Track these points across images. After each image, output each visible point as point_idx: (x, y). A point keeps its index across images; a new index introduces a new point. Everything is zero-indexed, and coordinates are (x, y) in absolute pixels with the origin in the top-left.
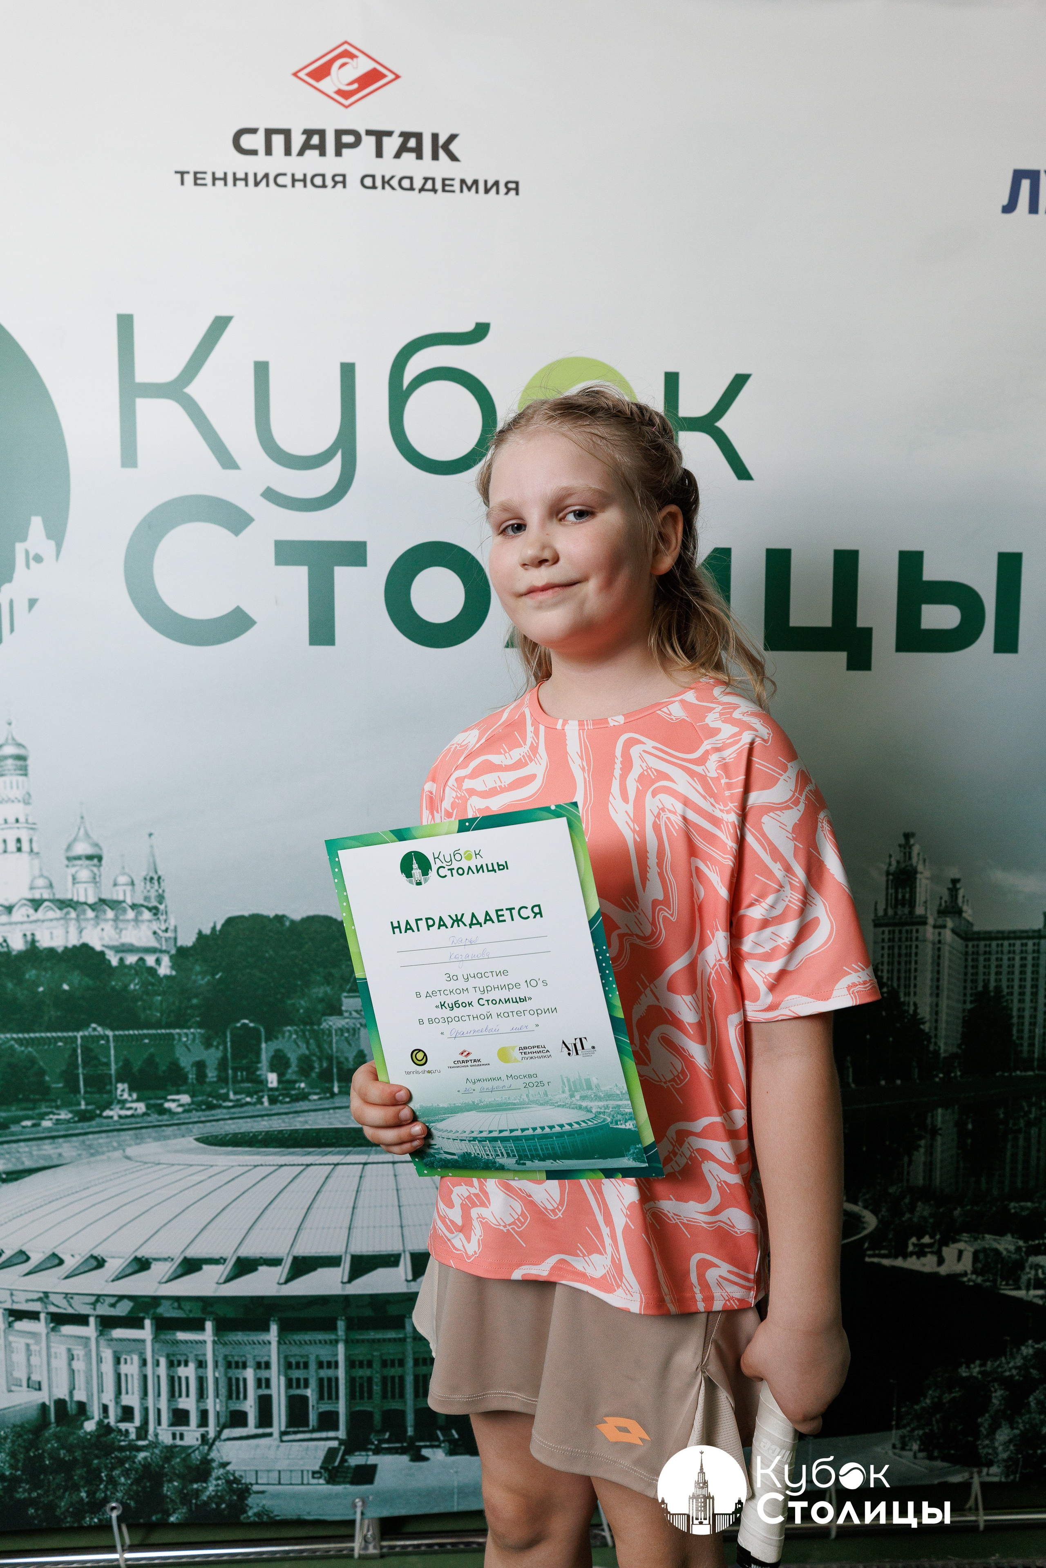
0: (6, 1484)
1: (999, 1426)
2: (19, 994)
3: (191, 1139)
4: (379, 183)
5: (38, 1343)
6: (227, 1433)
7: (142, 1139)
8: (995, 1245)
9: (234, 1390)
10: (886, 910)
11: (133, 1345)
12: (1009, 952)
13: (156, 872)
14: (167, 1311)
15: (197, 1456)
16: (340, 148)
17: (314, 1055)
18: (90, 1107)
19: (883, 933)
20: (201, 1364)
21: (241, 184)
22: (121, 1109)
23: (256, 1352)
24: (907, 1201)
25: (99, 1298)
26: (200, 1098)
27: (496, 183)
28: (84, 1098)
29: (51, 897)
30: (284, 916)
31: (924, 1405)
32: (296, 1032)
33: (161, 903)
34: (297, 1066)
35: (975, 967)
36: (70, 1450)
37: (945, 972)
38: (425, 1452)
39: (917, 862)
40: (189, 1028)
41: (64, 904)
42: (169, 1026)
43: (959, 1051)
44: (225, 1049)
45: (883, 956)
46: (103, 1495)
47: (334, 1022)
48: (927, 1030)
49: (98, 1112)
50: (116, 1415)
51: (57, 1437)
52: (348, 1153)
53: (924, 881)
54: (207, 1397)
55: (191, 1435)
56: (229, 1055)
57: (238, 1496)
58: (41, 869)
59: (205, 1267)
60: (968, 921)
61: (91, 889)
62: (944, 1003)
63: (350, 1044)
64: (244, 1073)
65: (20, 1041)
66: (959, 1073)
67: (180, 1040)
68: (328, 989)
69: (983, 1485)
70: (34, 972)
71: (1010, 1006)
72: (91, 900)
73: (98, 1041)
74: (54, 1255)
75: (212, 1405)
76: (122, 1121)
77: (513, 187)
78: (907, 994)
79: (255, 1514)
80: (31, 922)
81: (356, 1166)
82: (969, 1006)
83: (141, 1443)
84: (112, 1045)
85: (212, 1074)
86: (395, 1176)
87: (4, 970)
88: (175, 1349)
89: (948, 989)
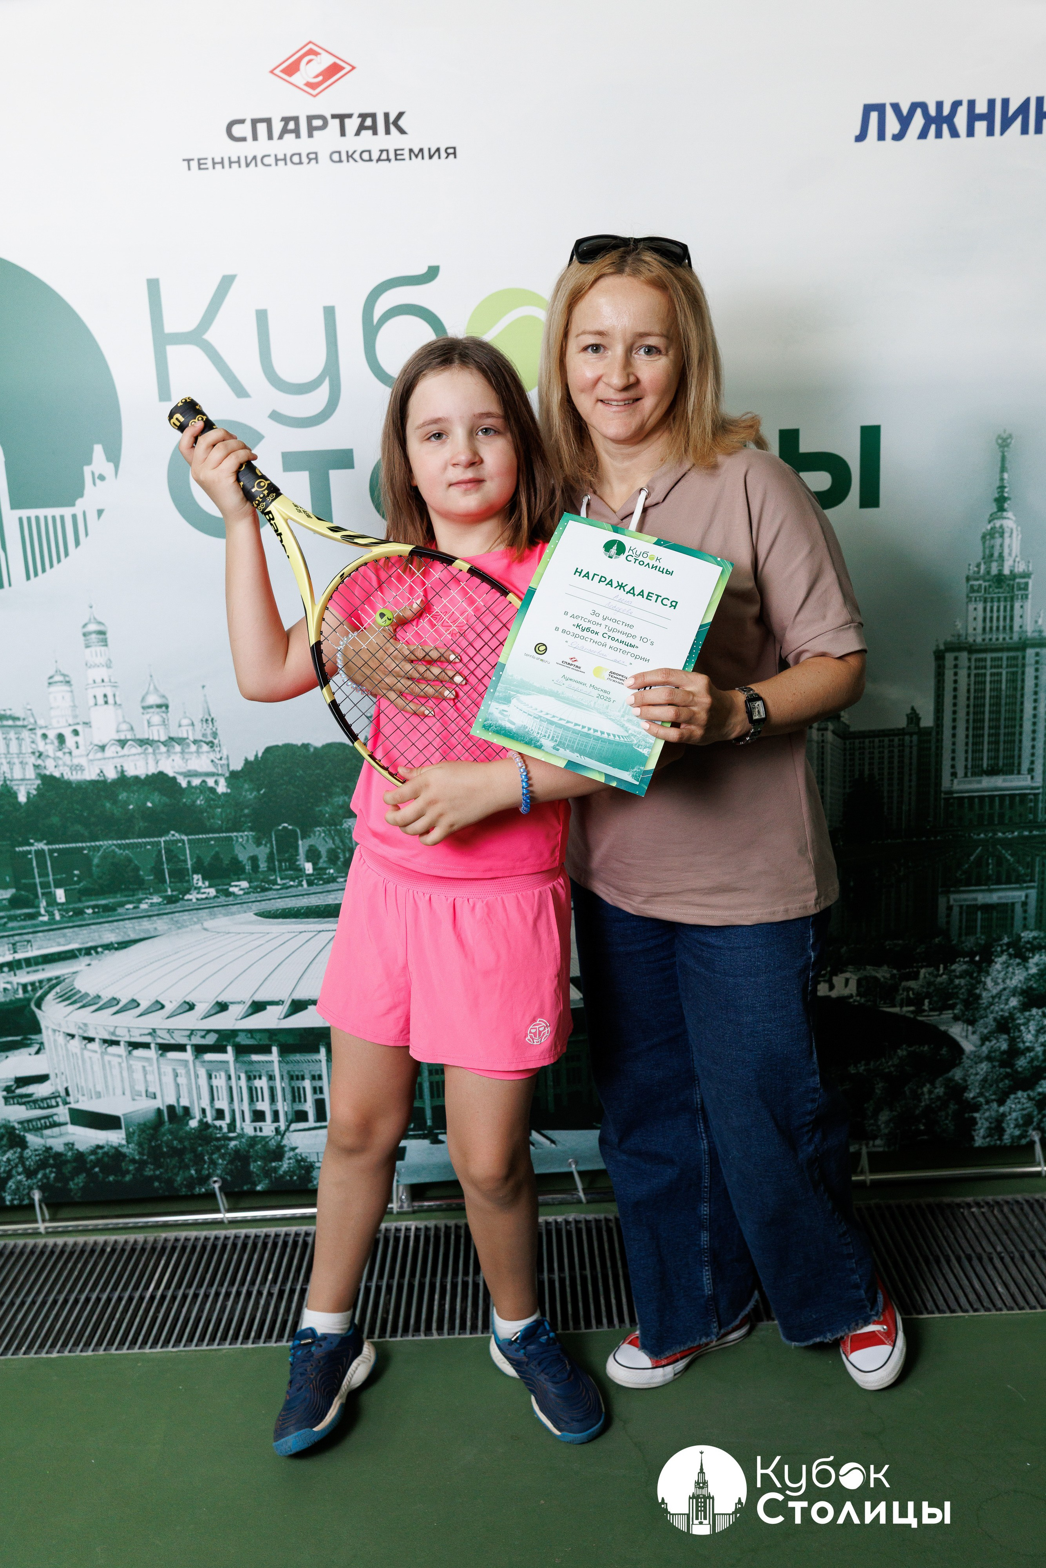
0: (137, 1165)
1: (881, 1110)
2: (115, 811)
3: (251, 914)
4: (344, 157)
5: (151, 1065)
6: (294, 1126)
7: (215, 915)
8: (874, 974)
9: (297, 1095)
11: (220, 1065)
12: (879, 747)
13: (210, 715)
14: (242, 1040)
15: (273, 1143)
16: (311, 130)
17: (339, 848)
18: (175, 893)
20: (271, 1078)
21: (235, 166)
22: (198, 893)
23: (311, 1068)
25: (192, 1032)
26: (256, 884)
27: (438, 150)
28: (170, 887)
29: (133, 737)
30: (308, 744)
32: (324, 832)
33: (215, 739)
34: (327, 857)
35: (852, 760)
36: (181, 1141)
37: (828, 764)
38: (441, 1137)
40: (244, 831)
41: (143, 742)
42: (228, 830)
43: (842, 826)
44: (272, 846)
46: (207, 1172)
49: (181, 896)
50: (212, 1116)
51: (171, 1132)
54: (277, 1101)
55: (268, 1128)
56: (275, 851)
57: (305, 1171)
58: (124, 717)
59: (268, 1007)
60: (845, 724)
61: (162, 729)
62: (828, 789)
64: (287, 864)
65: (119, 846)
66: (841, 843)
67: (237, 841)
69: (870, 1154)
70: (125, 794)
71: (881, 789)
72: (163, 738)
73: (177, 844)
74: (157, 1002)
75: (282, 1106)
76: (199, 902)
77: (452, 152)
80: (120, 757)
82: (848, 790)
83: (231, 1135)
84: (187, 846)
85: (263, 866)
87: (102, 793)
88: (251, 1067)
89: (831, 778)
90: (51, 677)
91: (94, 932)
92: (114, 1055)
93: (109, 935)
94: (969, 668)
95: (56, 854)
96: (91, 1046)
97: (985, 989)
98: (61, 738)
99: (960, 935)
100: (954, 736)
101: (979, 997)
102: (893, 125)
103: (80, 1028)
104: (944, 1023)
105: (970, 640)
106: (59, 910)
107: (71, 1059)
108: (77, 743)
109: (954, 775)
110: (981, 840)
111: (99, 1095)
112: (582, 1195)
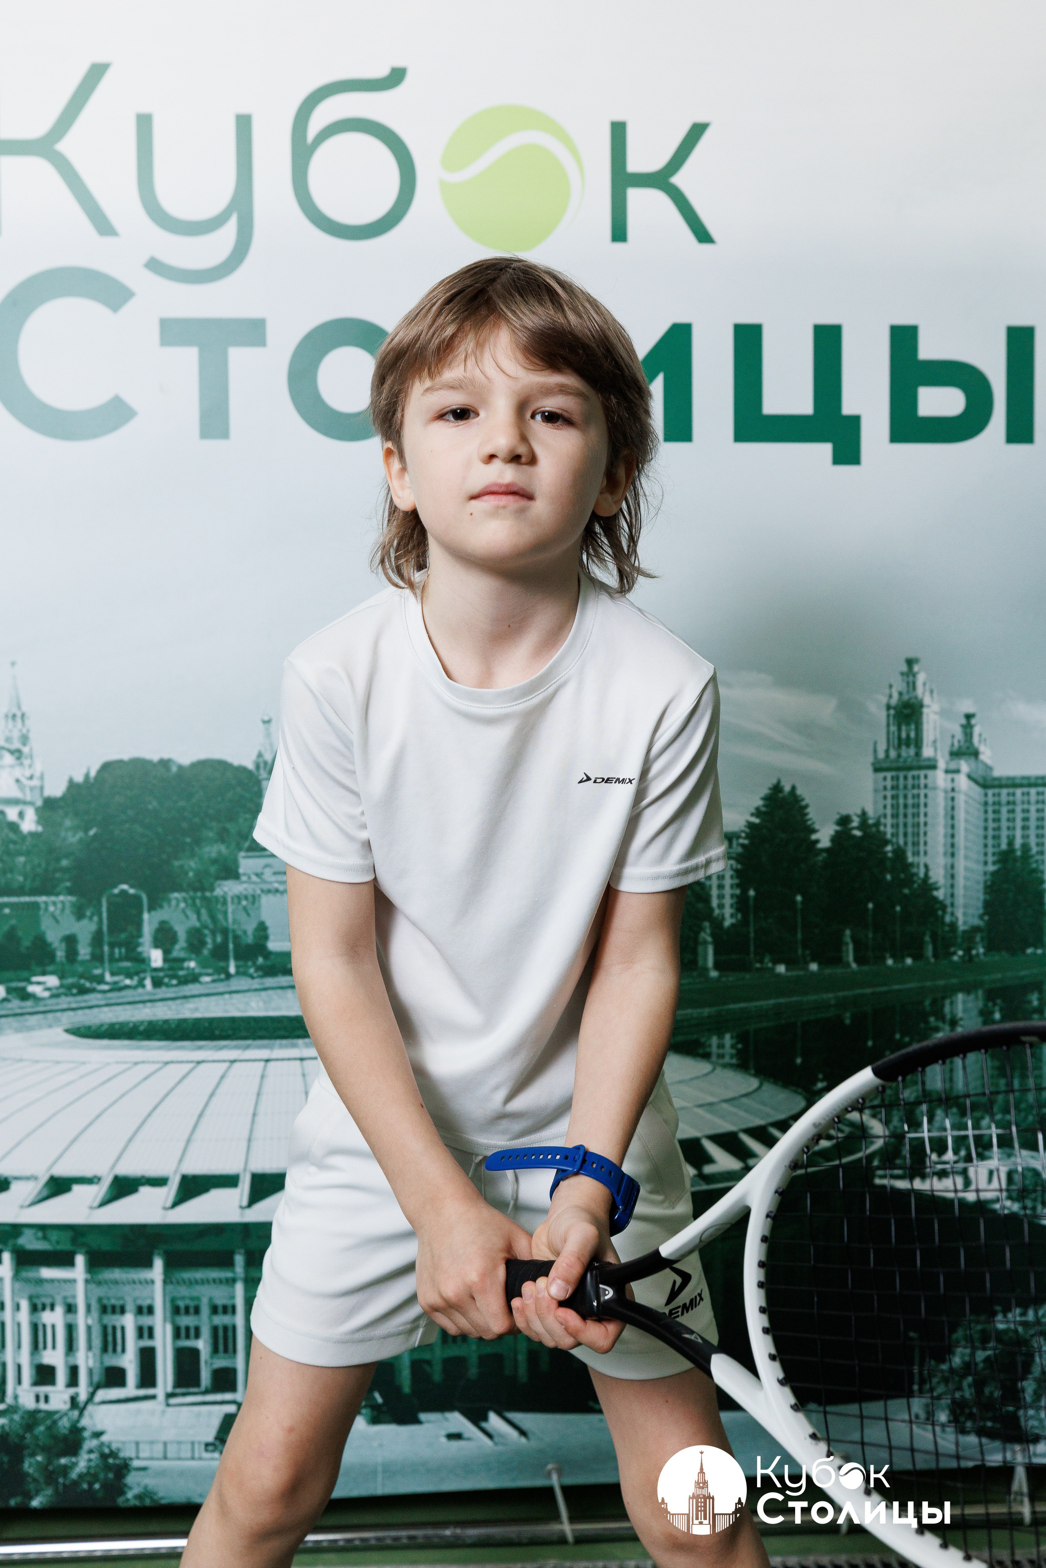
3: (60, 1030)
6: (103, 1394)
8: (1034, 1164)
9: (110, 1341)
10: (887, 752)
12: (1038, 802)
13: (19, 708)
14: (30, 1242)
15: (64, 1424)
19: (885, 779)
20: (70, 1309)
23: (137, 1293)
26: (70, 980)
30: (169, 760)
31: (952, 1364)
32: (185, 900)
33: (24, 744)
34: (186, 941)
35: (997, 820)
37: (961, 826)
39: (924, 693)
40: (57, 894)
42: (33, 892)
43: (982, 924)
44: (101, 921)
45: (885, 807)
47: (228, 888)
48: (941, 898)
52: (247, 1047)
53: (933, 717)
54: (77, 1350)
55: (58, 1397)
56: (105, 928)
57: (115, 1474)
59: (74, 1187)
60: (986, 765)
62: (961, 864)
63: (248, 914)
64: (123, 950)
67: (46, 909)
68: (223, 848)
69: (1029, 1469)
71: (1041, 867)
75: (85, 1359)
78: (916, 853)
79: (136, 1496)
81: (256, 1064)
82: (991, 868)
85: (84, 951)
86: (304, 1075)
88: (39, 1290)
89: (966, 848)
112: (567, 1528)
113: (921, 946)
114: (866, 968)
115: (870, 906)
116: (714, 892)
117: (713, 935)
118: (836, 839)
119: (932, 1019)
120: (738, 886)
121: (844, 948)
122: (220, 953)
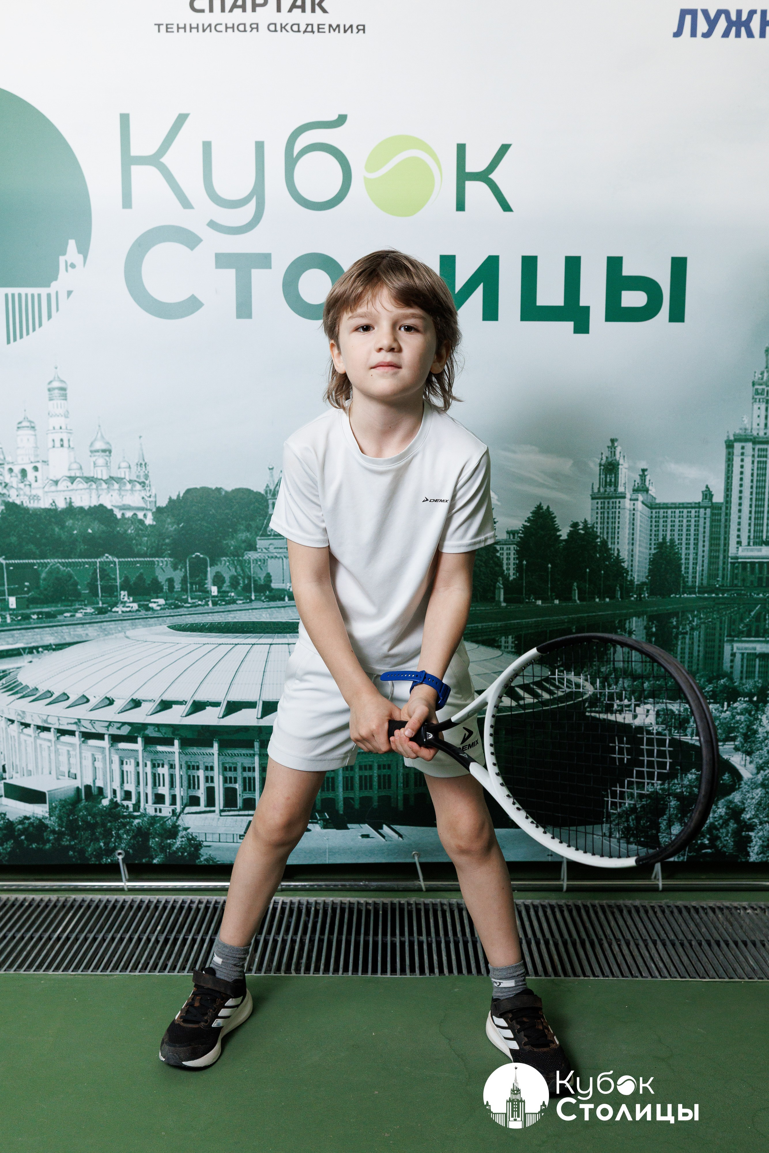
0: (56, 836)
1: (673, 824)
2: (62, 535)
3: (165, 626)
4: (279, 28)
5: (74, 750)
6: (188, 809)
7: (136, 626)
8: (671, 707)
9: (192, 783)
10: (599, 488)
11: (131, 753)
12: (679, 517)
13: (144, 460)
14: (151, 732)
15: (169, 823)
18: (105, 606)
19: (597, 503)
20: (172, 766)
21: (194, 31)
22: (123, 607)
23: (205, 760)
24: (613, 676)
25: (110, 723)
26: (171, 601)
27: (351, 26)
28: (101, 600)
29: (81, 475)
30: (221, 488)
31: (624, 809)
32: (229, 561)
33: (147, 480)
34: (230, 582)
35: (657, 526)
36: (94, 817)
37: (638, 529)
39: (620, 458)
40: (164, 557)
41: (89, 480)
42: (152, 556)
43: (647, 581)
44: (186, 570)
45: (597, 518)
46: (113, 845)
47: (251, 555)
48: (626, 567)
49: (109, 608)
50: (121, 796)
51: (86, 808)
52: (261, 637)
53: (624, 470)
54: (176, 787)
55: (166, 810)
56: (188, 575)
57: (195, 848)
58: (75, 458)
59: (173, 706)
60: (652, 496)
61: (104, 470)
62: (637, 549)
63: (261, 569)
64: (197, 586)
65: (63, 564)
66: (647, 595)
67: (158, 565)
68: (248, 534)
69: (662, 863)
70: (71, 521)
71: (680, 552)
72: (105, 477)
73: (109, 565)
74: (84, 696)
75: (179, 792)
76: (124, 614)
77: (362, 28)
79: (205, 860)
80: (69, 491)
81: (265, 646)
82: (653, 551)
83: (136, 814)
84: (118, 567)
85: (178, 587)
87: (53, 520)
88: (156, 756)
89: (640, 541)
90: (20, 423)
91: (38, 634)
92: (45, 739)
93: (49, 638)
94: (753, 456)
95: (11, 568)
96: (27, 731)
97: (761, 726)
98: (24, 472)
99: (741, 678)
100: (740, 511)
101: (756, 732)
102: (702, 26)
103: (19, 715)
104: (727, 753)
105: (755, 433)
106: (10, 615)
107: (10, 742)
108: (36, 477)
109: (739, 543)
110: (760, 599)
111: (30, 773)
112: (422, 883)
113: (614, 592)
114: (585, 603)
115: (588, 570)
116: (505, 562)
117: (503, 584)
118: (570, 535)
119: (619, 630)
120: (517, 558)
121: (573, 592)
122: (247, 589)
